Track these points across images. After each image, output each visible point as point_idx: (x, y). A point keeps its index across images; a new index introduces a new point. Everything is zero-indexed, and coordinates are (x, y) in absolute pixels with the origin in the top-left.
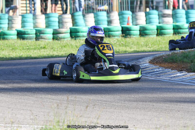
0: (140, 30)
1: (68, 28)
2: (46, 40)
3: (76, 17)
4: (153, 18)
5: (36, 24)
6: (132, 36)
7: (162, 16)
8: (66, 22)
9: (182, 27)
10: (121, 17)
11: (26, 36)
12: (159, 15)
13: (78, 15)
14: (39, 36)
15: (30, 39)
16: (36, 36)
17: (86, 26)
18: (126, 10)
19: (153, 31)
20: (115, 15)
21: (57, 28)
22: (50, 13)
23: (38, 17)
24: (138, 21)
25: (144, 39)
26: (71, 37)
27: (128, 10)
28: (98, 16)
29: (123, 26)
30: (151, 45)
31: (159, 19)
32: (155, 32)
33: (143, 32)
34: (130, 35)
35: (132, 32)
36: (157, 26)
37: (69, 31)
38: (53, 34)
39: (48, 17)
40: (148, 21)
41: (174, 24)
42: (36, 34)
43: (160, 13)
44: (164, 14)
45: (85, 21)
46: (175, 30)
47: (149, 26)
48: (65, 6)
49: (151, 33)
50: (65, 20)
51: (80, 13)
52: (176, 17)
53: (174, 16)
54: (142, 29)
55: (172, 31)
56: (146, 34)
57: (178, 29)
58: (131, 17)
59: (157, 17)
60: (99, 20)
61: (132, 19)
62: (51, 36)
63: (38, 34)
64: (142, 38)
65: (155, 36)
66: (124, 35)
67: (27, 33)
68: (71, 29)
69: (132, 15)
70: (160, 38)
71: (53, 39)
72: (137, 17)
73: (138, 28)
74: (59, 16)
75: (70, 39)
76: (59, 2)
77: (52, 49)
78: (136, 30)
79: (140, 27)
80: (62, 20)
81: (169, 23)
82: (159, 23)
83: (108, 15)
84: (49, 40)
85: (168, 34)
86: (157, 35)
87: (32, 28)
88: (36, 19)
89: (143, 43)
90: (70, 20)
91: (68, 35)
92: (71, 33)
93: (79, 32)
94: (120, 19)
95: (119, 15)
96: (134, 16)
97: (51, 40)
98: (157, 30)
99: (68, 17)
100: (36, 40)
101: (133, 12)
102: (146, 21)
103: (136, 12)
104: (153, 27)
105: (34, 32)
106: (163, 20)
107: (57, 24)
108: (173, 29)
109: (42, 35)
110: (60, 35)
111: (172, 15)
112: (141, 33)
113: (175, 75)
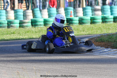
0: (79, 20)
1: (30, 19)
2: (15, 28)
3: (35, 12)
4: (88, 12)
5: (8, 17)
6: (73, 24)
7: (94, 10)
8: (28, 15)
9: (108, 18)
10: (66, 11)
11: (1, 25)
12: (92, 10)
13: (36, 11)
14: (10, 25)
15: (4, 27)
16: (8, 25)
17: (42, 18)
18: (69, 6)
19: (88, 21)
20: (62, 10)
21: (22, 19)
22: (17, 9)
23: (9, 12)
24: (78, 14)
25: (82, 26)
26: (32, 25)
27: (71, 7)
28: (50, 11)
29: (67, 17)
30: (87, 30)
31: (92, 12)
32: (89, 21)
33: (81, 21)
34: (72, 24)
35: (73, 21)
36: (91, 18)
37: (31, 22)
38: (20, 24)
39: (16, 12)
40: (85, 14)
41: (102, 16)
42: (8, 24)
43: (93, 8)
44: (96, 9)
45: (41, 14)
46: (104, 20)
47: (85, 18)
48: (28, 5)
49: (87, 22)
50: (28, 14)
51: (38, 9)
52: (104, 11)
53: (102, 10)
54: (80, 20)
55: (101, 21)
56: (83, 23)
57: (105, 19)
58: (73, 11)
59: (91, 11)
60: (51, 14)
61: (74, 13)
62: (18, 25)
63: (9, 24)
64: (81, 26)
65: (90, 24)
66: (68, 23)
67: (1, 23)
68: (32, 20)
69: (74, 10)
70: (93, 25)
71: (20, 27)
72: (77, 11)
73: (77, 19)
74: (24, 11)
75: (31, 27)
76: (24, 2)
77: (19, 34)
78: (76, 20)
79: (79, 18)
80: (26, 14)
81: (99, 15)
82: (92, 15)
83: (57, 10)
84: (17, 28)
85: (98, 23)
86: (91, 23)
87: (5, 20)
88: (8, 13)
89: (81, 29)
90: (31, 14)
91: (30, 24)
92: (32, 22)
93: (37, 22)
94: (65, 13)
95: (65, 10)
96: (75, 10)
97: (18, 28)
98: (91, 20)
99: (30, 12)
100: (8, 28)
101: (74, 8)
102: (83, 14)
103: (76, 8)
104: (88, 18)
105: (7, 22)
106: (95, 13)
107: (22, 17)
108: (102, 19)
109: (12, 24)
110: (24, 24)
111: (101, 9)
112: (80, 22)
113: (103, 51)
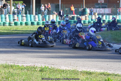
62: (8, 24)
110: (11, 24)
